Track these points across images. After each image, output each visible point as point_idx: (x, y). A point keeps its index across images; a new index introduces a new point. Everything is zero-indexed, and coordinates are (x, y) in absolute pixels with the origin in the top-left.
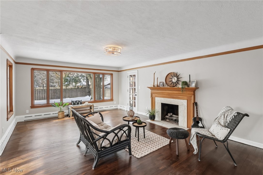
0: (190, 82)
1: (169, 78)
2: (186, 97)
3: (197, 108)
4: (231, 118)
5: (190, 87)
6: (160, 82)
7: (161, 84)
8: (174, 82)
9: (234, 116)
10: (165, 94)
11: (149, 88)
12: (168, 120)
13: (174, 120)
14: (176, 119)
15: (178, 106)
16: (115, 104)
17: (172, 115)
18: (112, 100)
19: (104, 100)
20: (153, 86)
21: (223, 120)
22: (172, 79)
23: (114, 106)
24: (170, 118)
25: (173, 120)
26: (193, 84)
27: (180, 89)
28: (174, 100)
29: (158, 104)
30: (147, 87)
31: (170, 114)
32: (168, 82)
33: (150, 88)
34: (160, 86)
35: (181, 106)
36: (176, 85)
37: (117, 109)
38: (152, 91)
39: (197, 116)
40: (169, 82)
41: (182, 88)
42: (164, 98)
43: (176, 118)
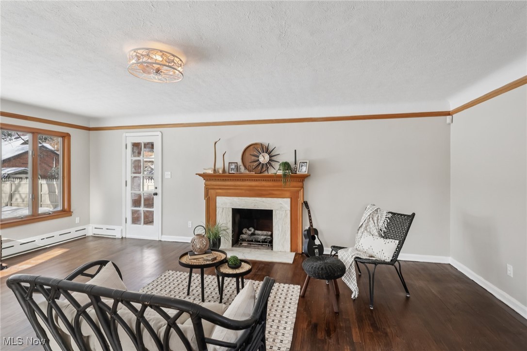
0: (295, 164)
1: (250, 155)
2: (288, 194)
3: (309, 212)
4: (386, 223)
5: (298, 173)
6: (229, 163)
7: (233, 166)
8: (263, 164)
9: (387, 219)
10: (241, 189)
11: (200, 175)
12: (245, 244)
13: (262, 242)
14: (265, 239)
15: (271, 211)
16: (78, 225)
17: (254, 231)
18: (66, 212)
19: (39, 215)
20: (212, 172)
21: (374, 228)
22: (258, 157)
23: (73, 230)
24: (250, 239)
25: (259, 242)
26: (303, 167)
27: (279, 176)
28: (264, 199)
29: (224, 211)
30: (196, 174)
31: (250, 231)
32: (247, 164)
33: (205, 176)
34: (230, 172)
35: (277, 212)
36: (268, 168)
37: (84, 238)
38: (209, 183)
39: (312, 226)
40: (250, 164)
41: (285, 175)
42: (240, 198)
43: (266, 237)
